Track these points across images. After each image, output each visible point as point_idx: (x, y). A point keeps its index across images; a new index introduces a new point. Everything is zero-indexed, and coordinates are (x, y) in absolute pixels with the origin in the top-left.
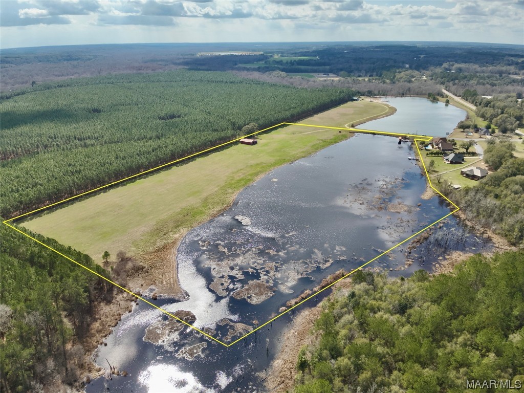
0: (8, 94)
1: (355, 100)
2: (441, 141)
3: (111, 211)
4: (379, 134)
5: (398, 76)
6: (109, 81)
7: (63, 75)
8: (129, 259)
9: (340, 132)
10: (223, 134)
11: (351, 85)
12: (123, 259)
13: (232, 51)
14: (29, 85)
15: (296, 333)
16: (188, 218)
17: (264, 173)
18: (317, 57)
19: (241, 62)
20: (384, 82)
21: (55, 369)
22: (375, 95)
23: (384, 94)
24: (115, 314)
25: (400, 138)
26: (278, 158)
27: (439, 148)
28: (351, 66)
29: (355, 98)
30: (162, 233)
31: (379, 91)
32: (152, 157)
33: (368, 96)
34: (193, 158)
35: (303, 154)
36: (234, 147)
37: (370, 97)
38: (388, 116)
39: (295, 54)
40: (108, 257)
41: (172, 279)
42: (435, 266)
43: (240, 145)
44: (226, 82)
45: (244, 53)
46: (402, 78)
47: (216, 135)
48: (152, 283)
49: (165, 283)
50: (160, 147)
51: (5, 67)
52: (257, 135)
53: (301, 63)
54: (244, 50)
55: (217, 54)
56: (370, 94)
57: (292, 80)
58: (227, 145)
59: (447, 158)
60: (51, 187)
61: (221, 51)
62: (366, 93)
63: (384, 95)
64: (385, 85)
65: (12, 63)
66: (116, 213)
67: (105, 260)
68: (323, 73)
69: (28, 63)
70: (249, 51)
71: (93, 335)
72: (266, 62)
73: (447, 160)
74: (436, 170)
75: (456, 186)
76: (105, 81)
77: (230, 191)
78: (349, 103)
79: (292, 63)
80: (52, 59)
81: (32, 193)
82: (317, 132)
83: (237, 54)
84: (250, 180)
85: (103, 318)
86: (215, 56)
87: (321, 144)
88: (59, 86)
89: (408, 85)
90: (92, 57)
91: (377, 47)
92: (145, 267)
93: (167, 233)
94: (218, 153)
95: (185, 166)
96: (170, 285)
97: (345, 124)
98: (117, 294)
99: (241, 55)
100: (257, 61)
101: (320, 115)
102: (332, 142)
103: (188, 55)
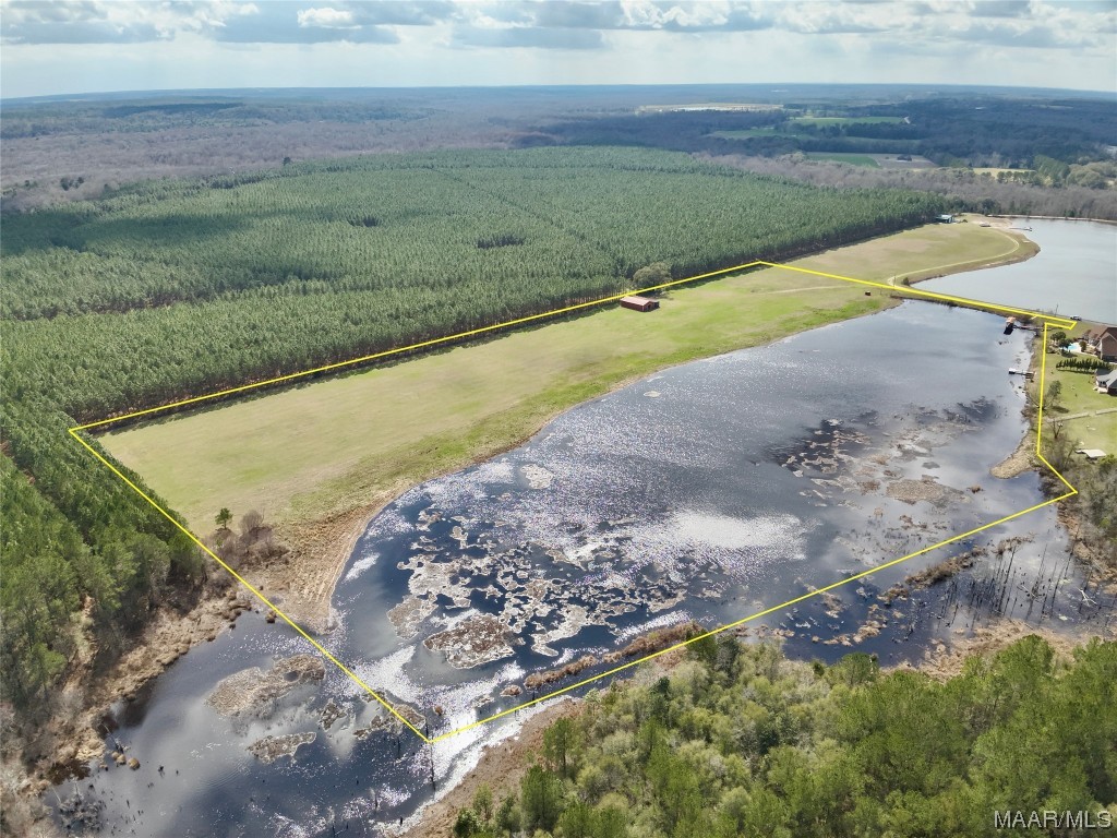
0: (230, 179)
1: (944, 221)
2: (1107, 334)
3: (288, 427)
4: (962, 306)
5: (1076, 170)
6: (429, 163)
7: (354, 148)
8: (267, 530)
9: (868, 294)
10: (583, 285)
11: (948, 186)
12: (255, 530)
13: (717, 101)
14: (278, 164)
15: (510, 752)
16: (427, 458)
17: (637, 376)
18: (906, 120)
19: (721, 127)
20: (1038, 183)
21: (14, 727)
22: (1000, 212)
23: (1025, 210)
24: (183, 639)
25: (1010, 320)
26: (688, 344)
27: (1098, 353)
28: (971, 141)
29: (944, 217)
30: (360, 484)
31: (1013, 204)
32: (415, 325)
33: (983, 213)
34: (505, 332)
35: (750, 340)
36: (604, 314)
37: (986, 215)
38: (1009, 263)
39: (855, 112)
40: (228, 521)
41: (323, 586)
42: (934, 647)
43: (620, 309)
44: (662, 170)
45: (739, 107)
46: (1083, 175)
47: (569, 286)
48: (283, 586)
49: (306, 591)
50: (440, 304)
51: (253, 125)
52: (667, 289)
53: (854, 131)
54: (743, 100)
55: (677, 108)
56: (990, 208)
57: (813, 169)
58: (590, 308)
59: (1102, 378)
60: (192, 369)
61: (691, 102)
62: (980, 207)
63: (1023, 213)
64: (1036, 191)
65: (269, 119)
66: (295, 432)
67: (220, 526)
68: (899, 155)
69: (301, 120)
70: (753, 102)
71: (118, 675)
72: (776, 128)
73: (1103, 384)
74: (1062, 405)
75: (1092, 453)
76: (418, 162)
77: (543, 409)
78: (926, 226)
79: (835, 130)
80: (346, 115)
81: (155, 378)
82: (813, 292)
83: (722, 109)
84: (598, 389)
85: (155, 645)
86: (673, 112)
87: (806, 320)
88: (330, 170)
89: (1091, 193)
90: (424, 113)
91: (1056, 103)
92: (288, 551)
93: (368, 486)
94: (563, 324)
95: (482, 348)
96: (315, 596)
97: (889, 276)
98: (208, 599)
99: (728, 112)
100: (758, 126)
101: (842, 251)
102: (836, 317)
103: (615, 110)
